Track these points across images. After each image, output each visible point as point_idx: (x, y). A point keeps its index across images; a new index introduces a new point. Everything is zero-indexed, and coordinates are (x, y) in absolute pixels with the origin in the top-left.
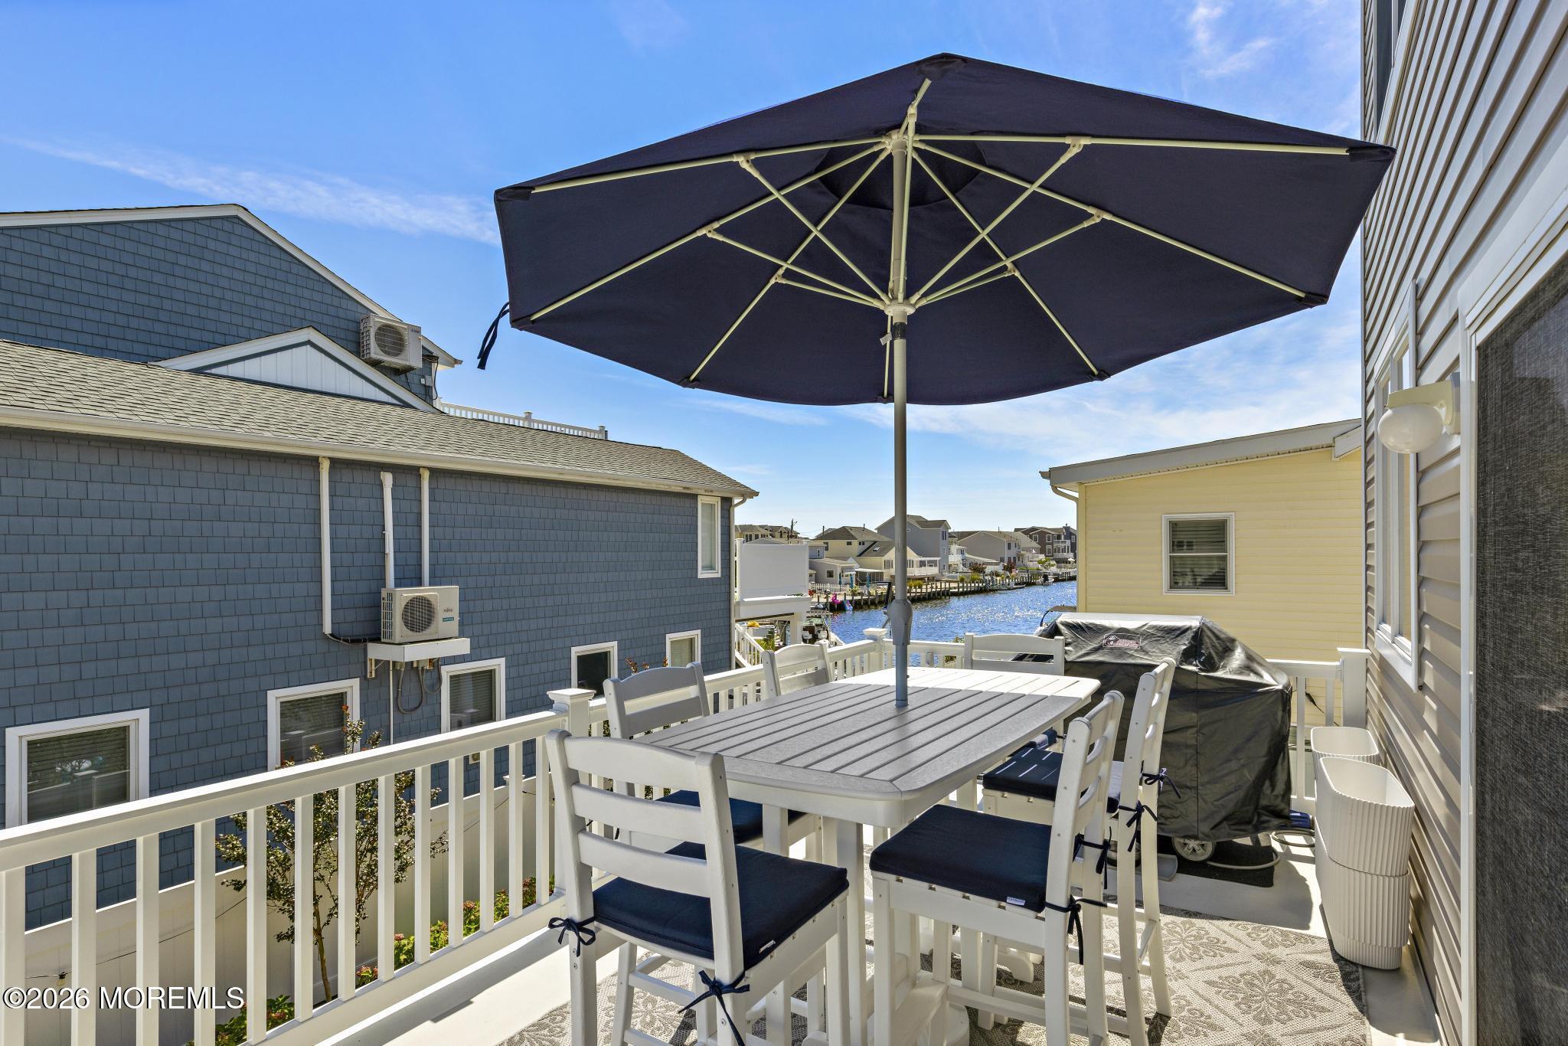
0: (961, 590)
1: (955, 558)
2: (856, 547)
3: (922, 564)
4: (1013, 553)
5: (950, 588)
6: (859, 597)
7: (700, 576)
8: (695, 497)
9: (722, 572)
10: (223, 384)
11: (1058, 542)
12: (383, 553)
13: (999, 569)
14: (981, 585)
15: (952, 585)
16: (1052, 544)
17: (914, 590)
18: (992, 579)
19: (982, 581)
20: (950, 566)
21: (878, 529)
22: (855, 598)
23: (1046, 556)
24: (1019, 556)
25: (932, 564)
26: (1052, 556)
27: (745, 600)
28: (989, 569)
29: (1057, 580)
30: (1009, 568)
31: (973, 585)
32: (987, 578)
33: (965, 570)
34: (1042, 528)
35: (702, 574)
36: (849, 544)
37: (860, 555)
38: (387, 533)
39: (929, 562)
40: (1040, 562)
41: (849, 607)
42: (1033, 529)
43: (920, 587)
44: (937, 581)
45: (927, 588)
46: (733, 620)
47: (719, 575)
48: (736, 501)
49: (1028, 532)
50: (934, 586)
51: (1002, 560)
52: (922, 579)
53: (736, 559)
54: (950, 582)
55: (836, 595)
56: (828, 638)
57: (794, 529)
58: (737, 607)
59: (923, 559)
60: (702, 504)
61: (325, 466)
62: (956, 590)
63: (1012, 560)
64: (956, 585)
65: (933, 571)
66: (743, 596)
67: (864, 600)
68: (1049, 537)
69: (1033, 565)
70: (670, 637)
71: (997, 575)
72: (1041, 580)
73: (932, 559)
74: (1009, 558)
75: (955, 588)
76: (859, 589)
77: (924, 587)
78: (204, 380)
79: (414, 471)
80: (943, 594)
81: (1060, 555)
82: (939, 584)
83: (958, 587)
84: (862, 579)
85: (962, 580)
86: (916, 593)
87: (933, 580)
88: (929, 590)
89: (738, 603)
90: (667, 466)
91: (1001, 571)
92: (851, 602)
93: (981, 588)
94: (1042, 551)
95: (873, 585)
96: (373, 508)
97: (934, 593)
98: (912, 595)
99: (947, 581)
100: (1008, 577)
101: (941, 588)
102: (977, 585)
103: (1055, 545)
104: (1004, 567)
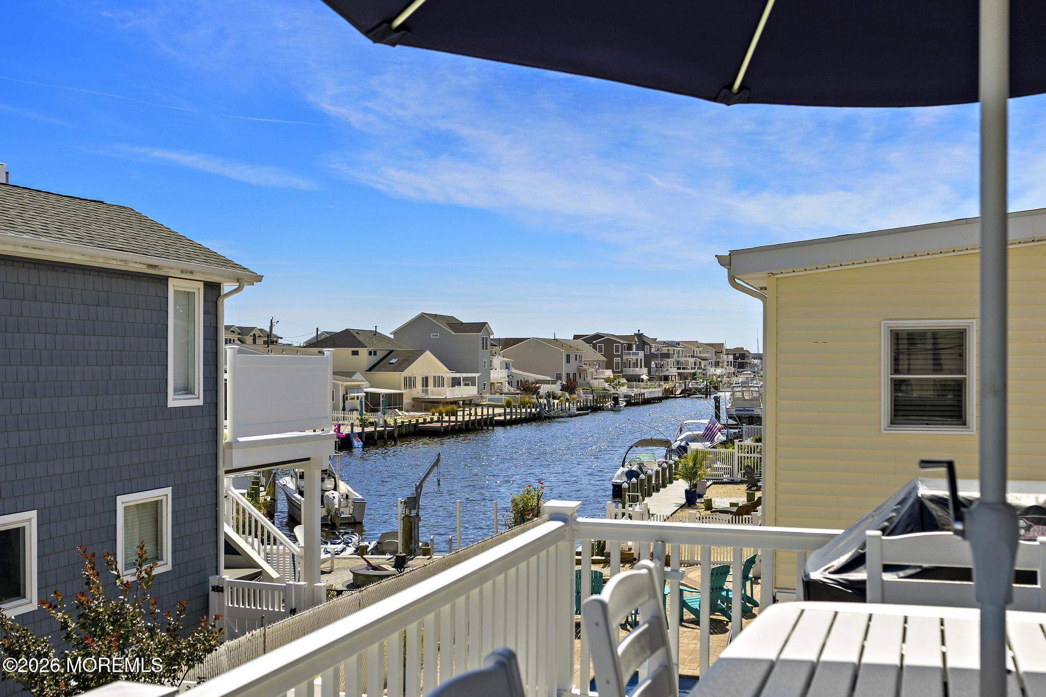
0: (508, 417)
1: (498, 375)
2: (364, 358)
3: (456, 382)
4: (572, 368)
5: (494, 415)
6: (371, 429)
7: (171, 403)
8: (164, 280)
9: (204, 397)
11: (629, 354)
13: (556, 388)
14: (533, 410)
15: (497, 411)
16: (621, 356)
17: (446, 418)
18: (549, 402)
19: (535, 406)
20: (492, 384)
21: (395, 333)
22: (366, 430)
23: (613, 372)
24: (581, 372)
25: (469, 382)
26: (621, 372)
27: (241, 439)
28: (544, 389)
29: (629, 404)
30: (570, 388)
31: (524, 410)
32: (541, 400)
33: (512, 390)
34: (608, 335)
35: (174, 401)
36: (355, 353)
37: (370, 369)
39: (465, 379)
40: (607, 380)
41: (357, 443)
42: (597, 336)
43: (454, 414)
44: (477, 405)
45: (464, 416)
46: (221, 471)
47: (200, 402)
49: (591, 340)
50: (473, 412)
51: (559, 377)
52: (455, 402)
53: (226, 376)
54: (494, 406)
55: (339, 426)
56: (335, 489)
57: (274, 332)
58: (227, 451)
59: (458, 375)
60: (175, 291)
62: (502, 418)
63: (571, 376)
64: (501, 411)
65: (469, 392)
66: (237, 432)
67: (379, 432)
68: (617, 347)
69: (599, 384)
70: (123, 501)
71: (554, 398)
72: (609, 404)
73: (469, 375)
74: (568, 375)
75: (500, 415)
76: (372, 418)
77: (460, 413)
80: (485, 424)
81: (631, 371)
82: (479, 410)
83: (505, 414)
84: (373, 403)
85: (509, 404)
86: (449, 421)
87: (470, 404)
88: (467, 418)
89: (230, 445)
90: (118, 231)
91: (559, 393)
92: (360, 435)
93: (534, 414)
94: (609, 366)
95: (390, 411)
97: (473, 422)
98: (445, 424)
99: (489, 406)
100: (567, 399)
101: (482, 415)
102: (529, 410)
103: (625, 357)
104: (563, 386)
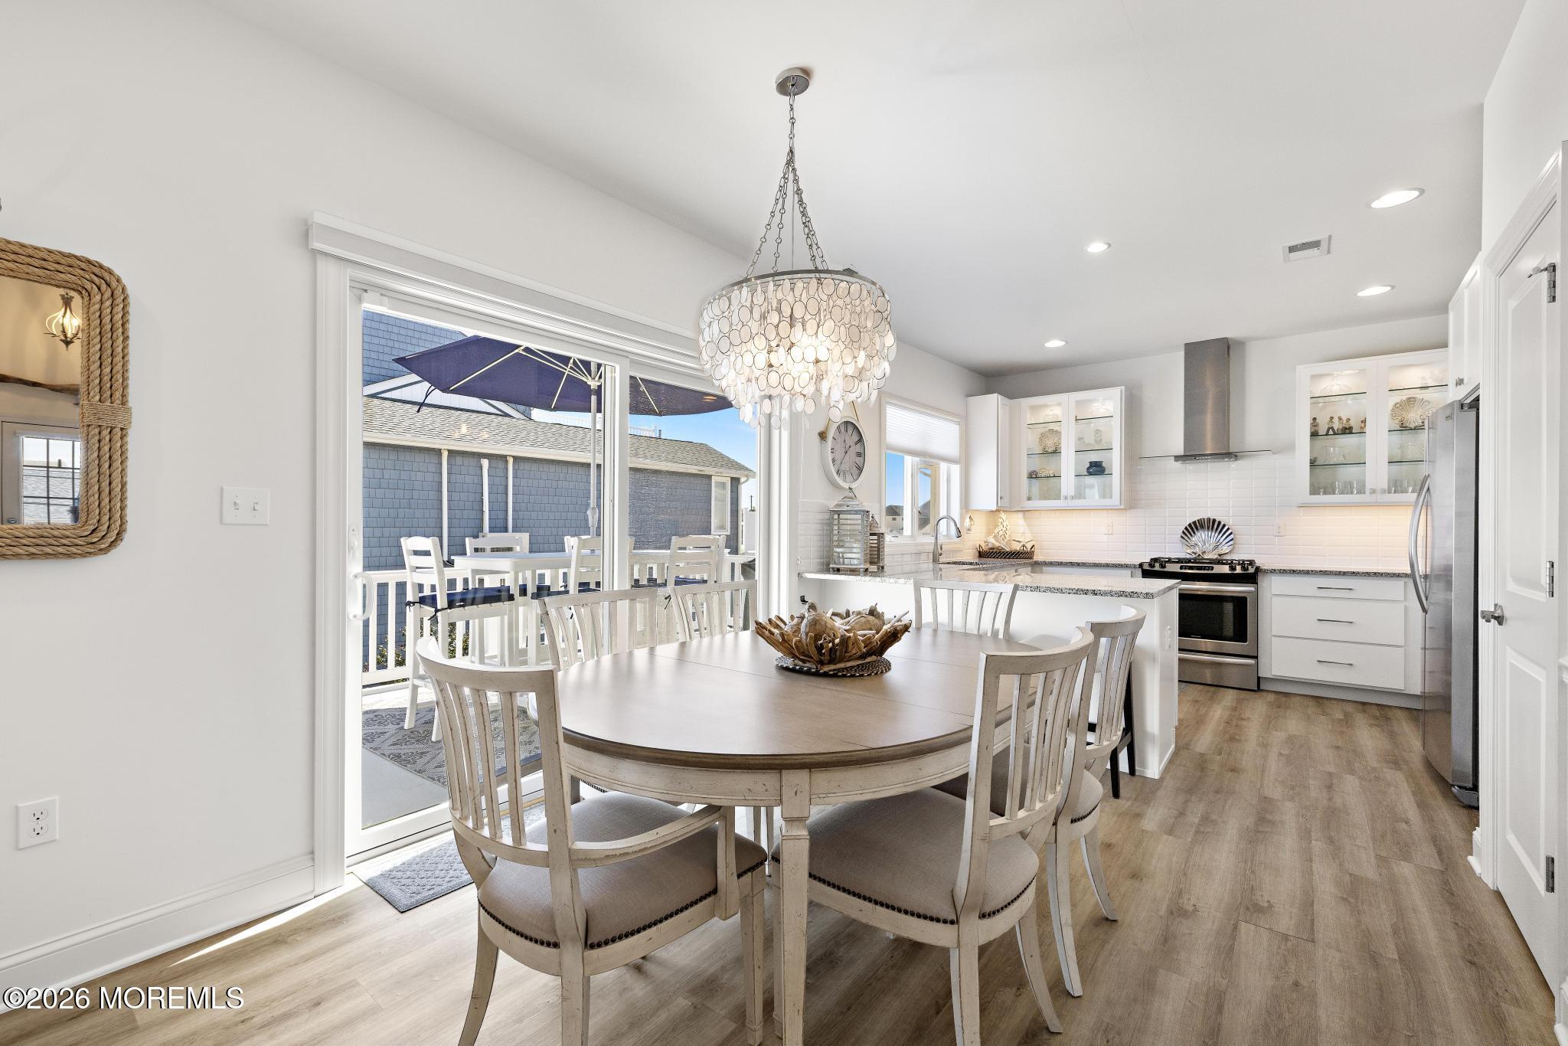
8: (709, 477)
9: (731, 531)
10: (388, 403)
12: (482, 511)
38: (484, 498)
48: (743, 480)
60: (715, 482)
61: (445, 455)
78: (376, 401)
79: (504, 458)
96: (476, 482)
